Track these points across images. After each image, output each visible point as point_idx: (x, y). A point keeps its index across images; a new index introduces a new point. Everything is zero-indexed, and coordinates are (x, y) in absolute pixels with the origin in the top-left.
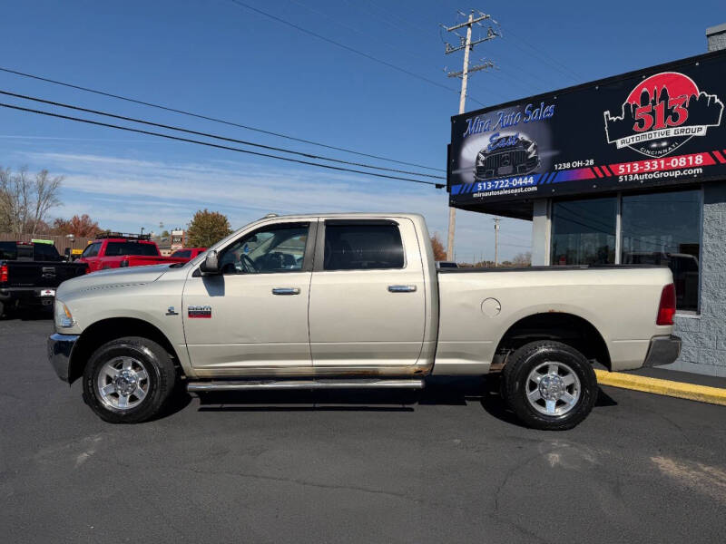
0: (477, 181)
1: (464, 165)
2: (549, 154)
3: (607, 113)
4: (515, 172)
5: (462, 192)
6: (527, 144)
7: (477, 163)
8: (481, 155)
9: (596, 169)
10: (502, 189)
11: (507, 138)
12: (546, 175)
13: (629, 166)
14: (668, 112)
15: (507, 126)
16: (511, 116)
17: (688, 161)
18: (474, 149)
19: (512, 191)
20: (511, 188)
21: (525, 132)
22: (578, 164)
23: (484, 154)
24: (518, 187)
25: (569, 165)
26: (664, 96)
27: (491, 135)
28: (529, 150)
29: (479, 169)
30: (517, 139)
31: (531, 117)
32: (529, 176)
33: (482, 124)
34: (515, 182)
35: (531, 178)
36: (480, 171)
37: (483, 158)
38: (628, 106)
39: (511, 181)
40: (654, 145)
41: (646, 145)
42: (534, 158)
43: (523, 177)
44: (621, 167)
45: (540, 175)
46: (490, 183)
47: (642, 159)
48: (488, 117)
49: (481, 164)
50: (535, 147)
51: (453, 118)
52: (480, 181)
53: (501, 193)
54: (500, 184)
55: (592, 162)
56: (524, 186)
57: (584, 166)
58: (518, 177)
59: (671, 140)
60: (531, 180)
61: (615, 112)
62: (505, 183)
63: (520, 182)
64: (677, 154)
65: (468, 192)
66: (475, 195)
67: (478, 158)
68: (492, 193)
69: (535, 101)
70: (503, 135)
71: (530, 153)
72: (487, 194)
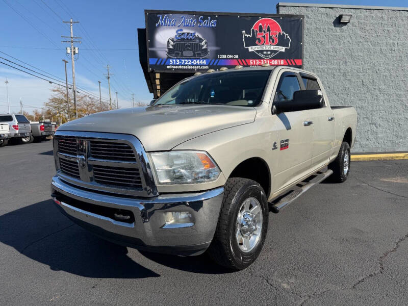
0: (169, 58)
1: (158, 45)
2: (214, 48)
3: (244, 32)
4: (194, 55)
5: (158, 64)
6: (201, 40)
7: (168, 46)
8: (170, 41)
9: (239, 60)
10: (187, 65)
11: (188, 34)
12: (213, 60)
13: (254, 61)
14: (270, 38)
15: (188, 26)
16: (189, 20)
17: (278, 62)
18: (164, 36)
19: (194, 67)
20: (193, 65)
21: (200, 33)
22: (231, 56)
23: (172, 40)
24: (197, 65)
25: (225, 56)
26: (268, 30)
27: (177, 29)
28: (203, 43)
29: (170, 49)
30: (195, 36)
31: (202, 24)
32: (203, 59)
33: (170, 21)
34: (195, 62)
35: (205, 61)
36: (170, 51)
37: (172, 43)
38: (253, 30)
39: (192, 61)
40: (265, 53)
41: (262, 52)
42: (206, 50)
43: (200, 60)
44: (251, 61)
45: (210, 60)
46: (178, 60)
47: (260, 58)
48: (174, 18)
49: (171, 47)
50: (206, 43)
51: (146, 11)
52: (172, 58)
53: (186, 67)
54: (185, 62)
55: (237, 57)
56: (201, 65)
57: (233, 58)
58: (197, 59)
59: (272, 51)
60: (205, 62)
61: (248, 33)
62: (189, 62)
63: (198, 62)
64: (274, 58)
65: (162, 64)
66: (168, 67)
67: (168, 42)
68: (180, 67)
69: (206, 15)
70: (185, 31)
71: (203, 46)
72: (176, 67)
